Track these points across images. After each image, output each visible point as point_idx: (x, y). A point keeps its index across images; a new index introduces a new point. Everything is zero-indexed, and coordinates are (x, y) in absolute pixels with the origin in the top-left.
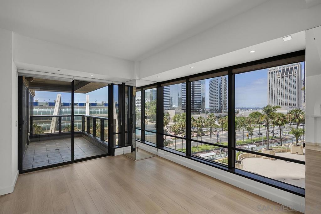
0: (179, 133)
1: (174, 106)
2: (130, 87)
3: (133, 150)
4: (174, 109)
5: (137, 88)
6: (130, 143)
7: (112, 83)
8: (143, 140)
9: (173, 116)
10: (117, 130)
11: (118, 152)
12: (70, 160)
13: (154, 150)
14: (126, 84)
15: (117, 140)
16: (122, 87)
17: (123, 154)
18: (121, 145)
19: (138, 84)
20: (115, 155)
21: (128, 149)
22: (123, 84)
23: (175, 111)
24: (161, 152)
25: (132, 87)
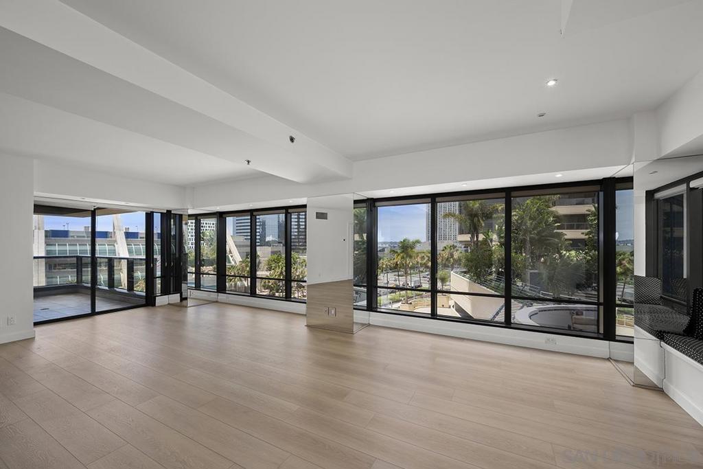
0: (277, 292)
1: (268, 239)
2: (178, 216)
3: (183, 299)
4: (268, 244)
5: (190, 216)
6: (178, 290)
7: (151, 210)
8: (198, 286)
9: (266, 259)
10: (158, 273)
11: (161, 300)
12: (89, 311)
13: (214, 296)
14: (172, 212)
15: (159, 286)
16: (167, 216)
17: (169, 304)
18: (165, 291)
19: (191, 212)
20: (156, 305)
21: (175, 298)
22: (169, 212)
23: (270, 248)
24: (222, 297)
25: (181, 216)
